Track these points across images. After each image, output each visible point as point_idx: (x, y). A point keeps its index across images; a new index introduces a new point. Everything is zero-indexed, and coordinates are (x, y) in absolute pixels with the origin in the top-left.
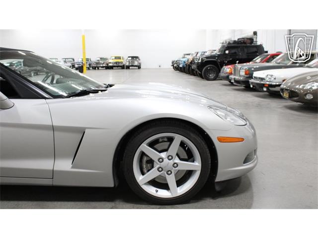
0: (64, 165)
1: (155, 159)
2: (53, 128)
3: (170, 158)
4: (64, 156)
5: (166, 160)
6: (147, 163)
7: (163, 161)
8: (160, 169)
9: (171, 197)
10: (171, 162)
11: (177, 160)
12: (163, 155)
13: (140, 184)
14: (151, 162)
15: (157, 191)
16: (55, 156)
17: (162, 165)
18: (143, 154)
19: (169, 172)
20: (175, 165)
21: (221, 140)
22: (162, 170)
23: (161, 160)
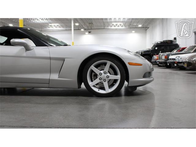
0: (55, 77)
1: (98, 74)
2: (50, 58)
3: (105, 73)
4: (55, 72)
5: (103, 74)
6: (94, 76)
7: (101, 75)
8: (100, 79)
9: (106, 93)
10: (106, 75)
11: (109, 74)
12: (102, 72)
13: (91, 86)
14: (96, 76)
15: (99, 90)
16: (50, 72)
17: (101, 76)
18: (92, 71)
19: (105, 80)
20: (108, 77)
21: (130, 64)
22: (101, 79)
23: (101, 74)
